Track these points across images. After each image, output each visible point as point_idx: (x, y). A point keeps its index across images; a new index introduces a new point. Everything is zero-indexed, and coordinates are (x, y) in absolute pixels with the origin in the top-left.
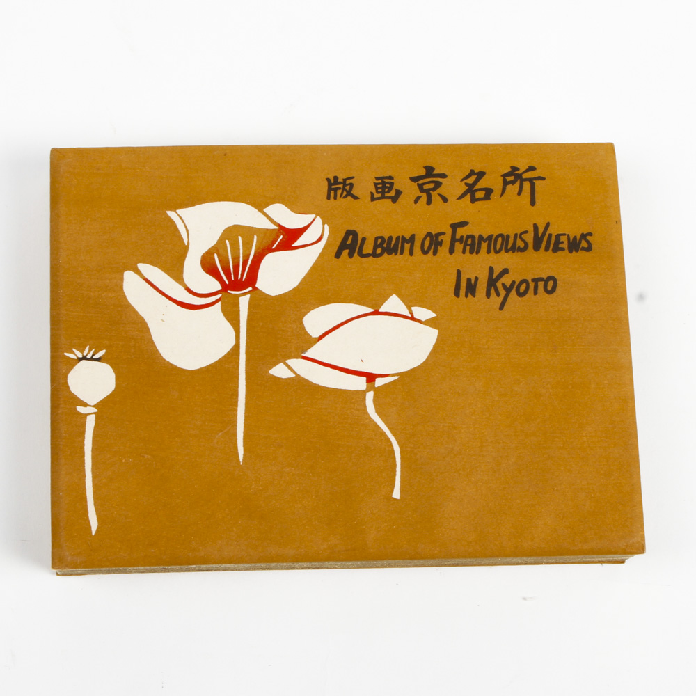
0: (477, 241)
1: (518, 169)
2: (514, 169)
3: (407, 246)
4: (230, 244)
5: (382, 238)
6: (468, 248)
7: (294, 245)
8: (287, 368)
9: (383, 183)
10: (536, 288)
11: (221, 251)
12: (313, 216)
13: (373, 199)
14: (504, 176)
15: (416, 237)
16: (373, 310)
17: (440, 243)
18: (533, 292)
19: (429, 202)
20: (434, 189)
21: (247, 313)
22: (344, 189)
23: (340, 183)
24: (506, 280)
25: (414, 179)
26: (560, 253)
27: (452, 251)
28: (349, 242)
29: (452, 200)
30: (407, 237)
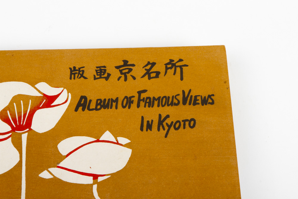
0: (152, 101)
1: (173, 61)
2: (171, 61)
3: (114, 104)
4: (16, 105)
5: (100, 100)
6: (147, 104)
7: (52, 104)
8: (49, 173)
9: (101, 70)
10: (184, 125)
11: (11, 109)
12: (62, 89)
13: (95, 79)
14: (166, 64)
15: (119, 99)
16: (96, 140)
17: (132, 102)
18: (183, 127)
19: (126, 79)
20: (128, 73)
21: (26, 143)
22: (79, 73)
23: (77, 70)
24: (168, 121)
25: (117, 67)
26: (197, 106)
27: (138, 106)
28: (82, 102)
29: (138, 78)
30: (114, 99)
